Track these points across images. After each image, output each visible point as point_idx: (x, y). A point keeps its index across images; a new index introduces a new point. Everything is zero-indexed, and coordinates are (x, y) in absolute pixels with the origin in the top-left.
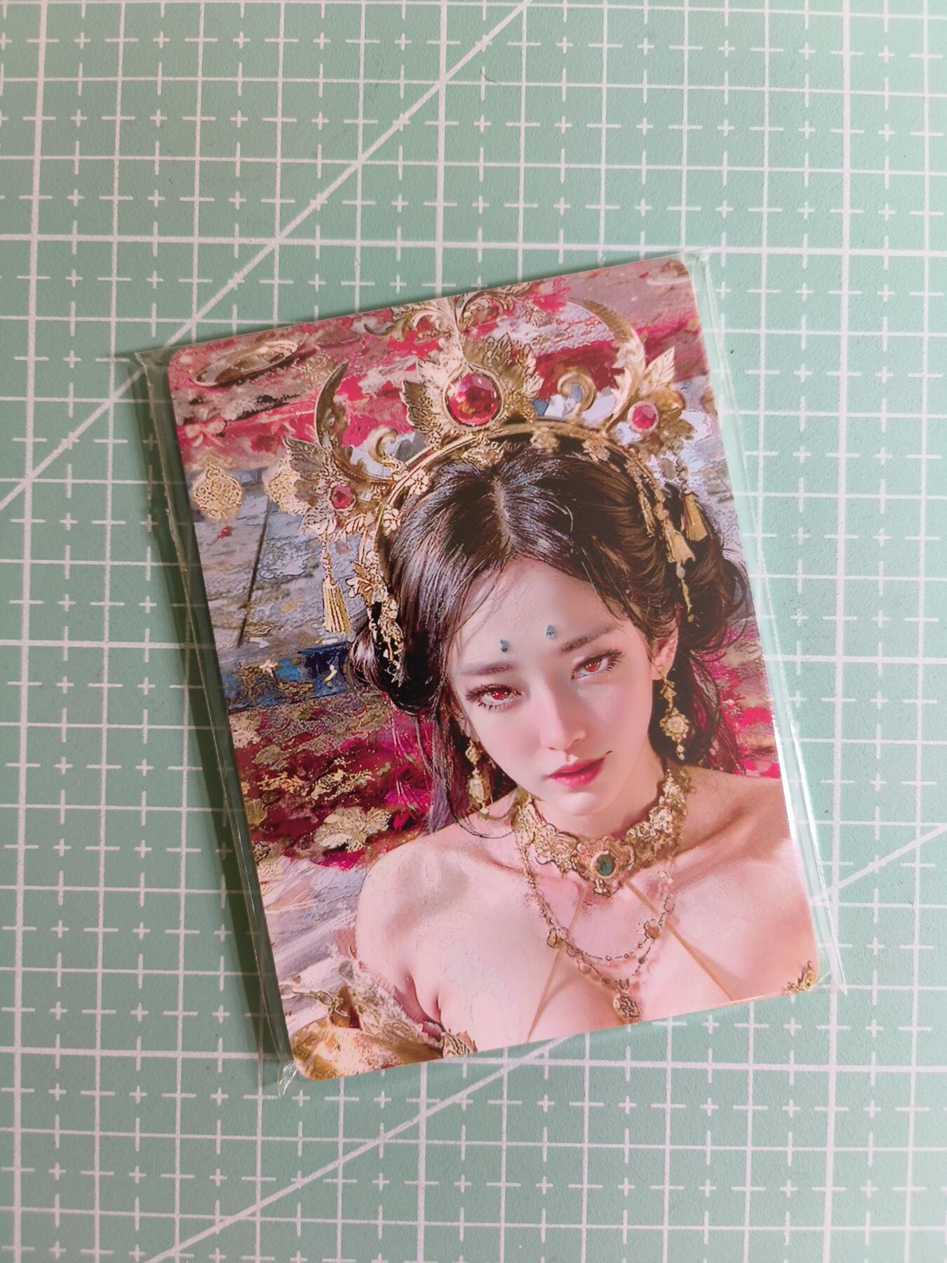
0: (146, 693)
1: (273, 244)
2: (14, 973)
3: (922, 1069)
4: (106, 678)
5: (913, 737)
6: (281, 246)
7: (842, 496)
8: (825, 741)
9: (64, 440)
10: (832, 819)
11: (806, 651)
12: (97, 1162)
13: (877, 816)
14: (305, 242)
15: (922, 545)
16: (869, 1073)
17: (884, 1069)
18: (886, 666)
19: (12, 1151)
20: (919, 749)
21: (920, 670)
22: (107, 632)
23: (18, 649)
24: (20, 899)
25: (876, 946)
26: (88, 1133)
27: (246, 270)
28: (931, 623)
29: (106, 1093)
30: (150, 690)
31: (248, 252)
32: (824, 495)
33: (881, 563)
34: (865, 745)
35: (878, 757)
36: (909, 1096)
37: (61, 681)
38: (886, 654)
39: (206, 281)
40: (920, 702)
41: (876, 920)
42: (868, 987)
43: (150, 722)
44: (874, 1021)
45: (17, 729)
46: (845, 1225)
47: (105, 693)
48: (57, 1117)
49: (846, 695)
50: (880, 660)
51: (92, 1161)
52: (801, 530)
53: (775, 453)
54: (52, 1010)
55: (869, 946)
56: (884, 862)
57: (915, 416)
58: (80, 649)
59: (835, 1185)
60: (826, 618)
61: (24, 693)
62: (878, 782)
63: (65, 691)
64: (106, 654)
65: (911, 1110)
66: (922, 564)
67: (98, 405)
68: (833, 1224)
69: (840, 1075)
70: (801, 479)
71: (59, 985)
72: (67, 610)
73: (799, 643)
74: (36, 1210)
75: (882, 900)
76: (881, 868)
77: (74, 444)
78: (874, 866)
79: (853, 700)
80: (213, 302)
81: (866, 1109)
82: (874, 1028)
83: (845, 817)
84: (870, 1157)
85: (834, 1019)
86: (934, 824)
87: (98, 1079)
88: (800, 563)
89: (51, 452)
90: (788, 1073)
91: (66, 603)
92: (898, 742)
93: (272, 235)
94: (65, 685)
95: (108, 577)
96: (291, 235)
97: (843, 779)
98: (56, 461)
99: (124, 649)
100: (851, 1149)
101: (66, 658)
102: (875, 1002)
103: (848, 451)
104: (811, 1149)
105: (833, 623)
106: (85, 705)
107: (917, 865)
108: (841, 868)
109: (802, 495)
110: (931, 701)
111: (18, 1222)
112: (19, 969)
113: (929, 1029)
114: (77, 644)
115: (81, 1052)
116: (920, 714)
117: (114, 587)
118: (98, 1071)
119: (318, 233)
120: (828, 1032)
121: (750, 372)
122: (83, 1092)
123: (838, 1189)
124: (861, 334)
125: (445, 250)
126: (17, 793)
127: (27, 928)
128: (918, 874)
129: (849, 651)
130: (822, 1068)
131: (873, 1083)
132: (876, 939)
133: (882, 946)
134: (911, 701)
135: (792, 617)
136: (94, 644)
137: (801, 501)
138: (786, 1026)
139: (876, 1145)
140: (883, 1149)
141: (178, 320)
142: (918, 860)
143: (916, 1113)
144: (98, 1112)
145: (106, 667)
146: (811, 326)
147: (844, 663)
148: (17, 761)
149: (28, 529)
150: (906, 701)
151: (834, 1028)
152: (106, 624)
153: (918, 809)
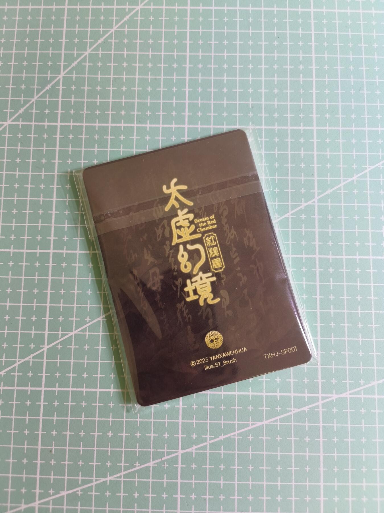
0: (97, 139)
1: (138, 8)
2: (51, 226)
3: (347, 257)
4: (84, 134)
5: (339, 152)
6: (141, 9)
7: (314, 79)
8: (311, 153)
9: (73, 64)
10: (314, 177)
11: (304, 126)
12: (76, 288)
13: (329, 176)
14: (148, 7)
15: (340, 94)
16: (329, 258)
17: (334, 257)
18: (330, 130)
19: (48, 285)
20: (341, 155)
21: (341, 131)
22: (85, 121)
23: (57, 126)
24: (54, 203)
25: (330, 217)
26: (74, 278)
27: (130, 15)
28: (343, 117)
29: (80, 265)
30: (98, 138)
31: (131, 10)
32: (309, 79)
33: (327, 99)
34: (324, 154)
35: (328, 158)
36: (343, 266)
37: (70, 135)
38: (329, 126)
39: (118, 18)
40: (341, 141)
41: (329, 208)
42: (328, 230)
43: (98, 148)
44: (330, 241)
45: (55, 150)
46: (324, 310)
47: (84, 139)
48: (64, 273)
49: (317, 139)
50: (328, 128)
51: (75, 288)
52: (301, 89)
53: (293, 67)
54: (63, 238)
55: (328, 217)
56: (332, 190)
57: (336, 56)
58: (77, 126)
59: (320, 295)
60: (310, 116)
61: (58, 139)
62: (329, 166)
63: (71, 138)
64: (84, 127)
65: (344, 271)
66: (340, 100)
67: (84, 54)
68: (320, 309)
69: (320, 259)
70: (301, 75)
71: (66, 230)
72: (72, 114)
73: (302, 124)
74: (54, 305)
75: (331, 202)
76: (331, 193)
77: (76, 65)
78: (329, 192)
79: (320, 141)
80: (120, 24)
81: (329, 270)
82: (330, 243)
83: (318, 176)
84: (331, 286)
85: (317, 240)
86: (346, 179)
87: (77, 260)
88: (301, 99)
89: (69, 67)
90: (303, 258)
91: (72, 112)
92: (335, 153)
93: (138, 5)
94: (71, 136)
95: (85, 104)
96: (144, 5)
97: (317, 164)
98: (71, 69)
99: (90, 126)
100: (325, 283)
101: (71, 129)
102: (330, 235)
103: (315, 66)
104: (311, 283)
105: (312, 117)
106: (77, 143)
107: (342, 191)
108: (317, 192)
109: (301, 79)
110: (344, 141)
111: (48, 309)
112: (53, 225)
113: (349, 244)
114: (75, 124)
115: (72, 252)
116: (341, 145)
117: (87, 107)
118: (78, 257)
119: (152, 5)
120: (315, 244)
121: (284, 43)
122: (72, 265)
123: (321, 297)
124: (318, 33)
125: (191, 9)
126: (54, 169)
127: (56, 212)
128: (342, 194)
129: (318, 125)
130: (314, 256)
131: (331, 261)
132: (330, 215)
133: (332, 217)
134: (338, 141)
135: (300, 116)
136: (81, 124)
137: (301, 81)
138: (301, 243)
139: (333, 282)
140: (336, 284)
141: (109, 29)
142: (342, 190)
143: (346, 272)
144: (77, 271)
145: (84, 131)
146: (303, 30)
147: (317, 130)
148: (55, 160)
149: (61, 90)
150: (336, 141)
151: (317, 243)
152: (85, 119)
153: (342, 174)
